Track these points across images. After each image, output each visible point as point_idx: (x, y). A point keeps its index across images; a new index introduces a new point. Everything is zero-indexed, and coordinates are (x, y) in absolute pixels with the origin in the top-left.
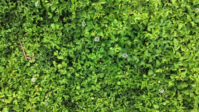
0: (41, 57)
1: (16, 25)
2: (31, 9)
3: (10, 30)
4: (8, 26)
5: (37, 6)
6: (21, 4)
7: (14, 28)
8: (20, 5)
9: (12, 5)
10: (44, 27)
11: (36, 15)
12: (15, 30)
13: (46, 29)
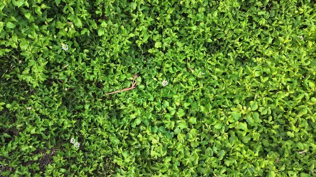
0: (138, 67)
1: (82, 94)
2: (68, 59)
3: (87, 107)
4: (81, 107)
5: (67, 49)
6: (57, 73)
7: (86, 100)
8: (58, 75)
9: (54, 88)
10: (99, 52)
11: (78, 57)
12: (90, 99)
13: (102, 51)
